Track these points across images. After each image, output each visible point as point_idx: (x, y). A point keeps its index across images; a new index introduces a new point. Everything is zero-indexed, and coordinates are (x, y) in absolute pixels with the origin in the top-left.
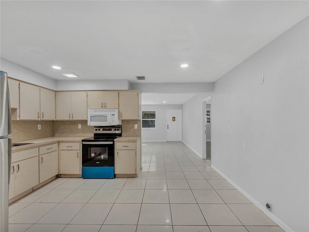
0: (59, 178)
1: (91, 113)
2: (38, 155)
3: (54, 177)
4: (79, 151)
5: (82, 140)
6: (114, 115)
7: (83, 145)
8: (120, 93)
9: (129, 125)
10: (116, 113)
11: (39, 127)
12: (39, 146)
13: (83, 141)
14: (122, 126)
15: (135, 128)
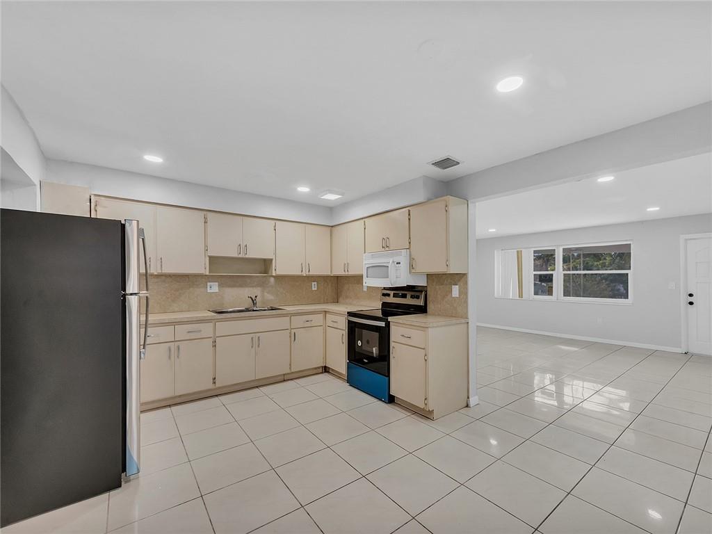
0: (326, 374)
1: (368, 261)
2: (289, 328)
3: (319, 368)
4: (344, 333)
5: (348, 313)
6: (399, 263)
7: (349, 322)
8: (413, 211)
9: (441, 287)
10: (403, 258)
11: (314, 286)
12: (291, 315)
13: (350, 314)
14: (429, 289)
15: (453, 296)
